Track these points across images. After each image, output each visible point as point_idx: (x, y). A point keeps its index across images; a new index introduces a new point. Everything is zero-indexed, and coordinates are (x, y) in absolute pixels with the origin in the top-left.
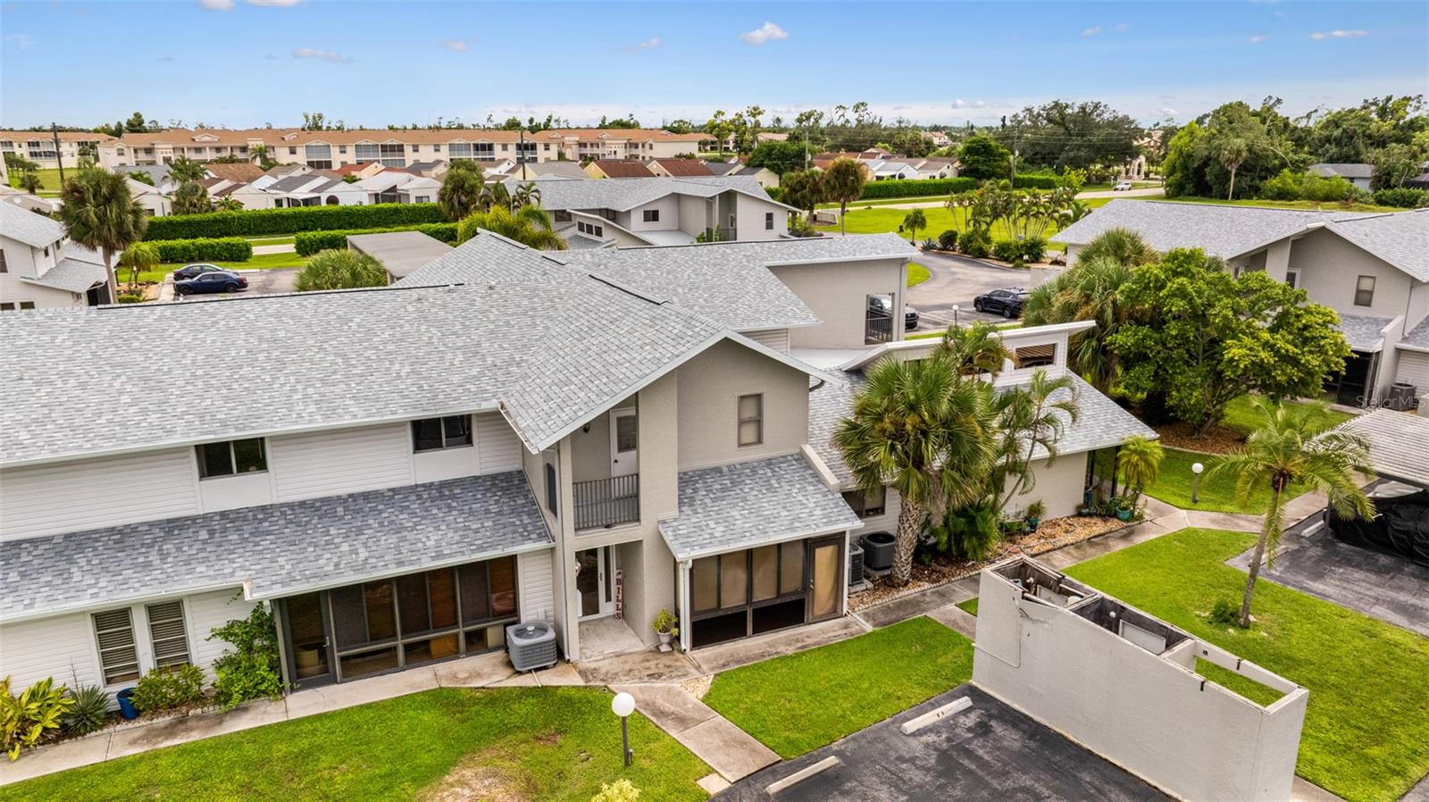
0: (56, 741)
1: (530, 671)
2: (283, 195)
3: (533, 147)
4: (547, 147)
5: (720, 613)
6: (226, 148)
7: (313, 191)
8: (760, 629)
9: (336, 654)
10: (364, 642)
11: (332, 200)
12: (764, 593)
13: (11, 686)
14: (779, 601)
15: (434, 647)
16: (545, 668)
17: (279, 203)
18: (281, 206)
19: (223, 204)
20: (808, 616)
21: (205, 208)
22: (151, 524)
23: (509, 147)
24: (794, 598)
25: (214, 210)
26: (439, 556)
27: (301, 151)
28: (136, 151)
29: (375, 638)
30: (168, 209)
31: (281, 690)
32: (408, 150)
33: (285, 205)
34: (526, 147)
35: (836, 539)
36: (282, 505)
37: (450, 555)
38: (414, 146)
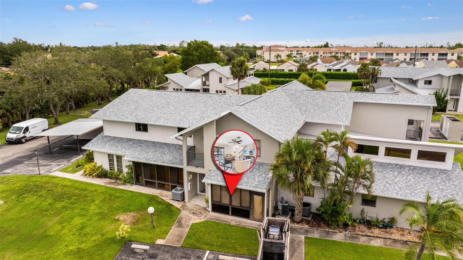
0: (98, 177)
1: (175, 200)
2: (331, 67)
3: (446, 54)
4: (453, 55)
5: (221, 204)
6: (339, 53)
7: (340, 67)
8: (233, 214)
9: (144, 179)
10: (149, 178)
11: (345, 70)
12: (236, 203)
13: (97, 164)
14: (240, 208)
15: (166, 186)
16: (179, 201)
17: (330, 70)
18: (331, 71)
19: (311, 69)
20: (251, 217)
21: (305, 70)
22: (127, 139)
23: (435, 54)
24: (246, 209)
25: (308, 71)
26: (164, 162)
27: (358, 54)
28: (314, 53)
29: (151, 179)
30: (296, 70)
31: (133, 183)
32: (395, 55)
33: (332, 71)
34: (443, 54)
35: (262, 195)
36: (150, 141)
37: (165, 163)
38: (397, 53)
